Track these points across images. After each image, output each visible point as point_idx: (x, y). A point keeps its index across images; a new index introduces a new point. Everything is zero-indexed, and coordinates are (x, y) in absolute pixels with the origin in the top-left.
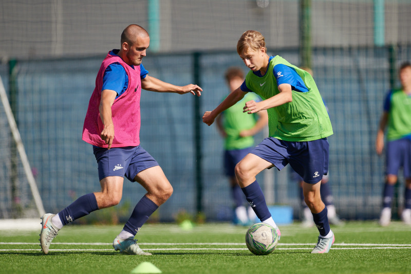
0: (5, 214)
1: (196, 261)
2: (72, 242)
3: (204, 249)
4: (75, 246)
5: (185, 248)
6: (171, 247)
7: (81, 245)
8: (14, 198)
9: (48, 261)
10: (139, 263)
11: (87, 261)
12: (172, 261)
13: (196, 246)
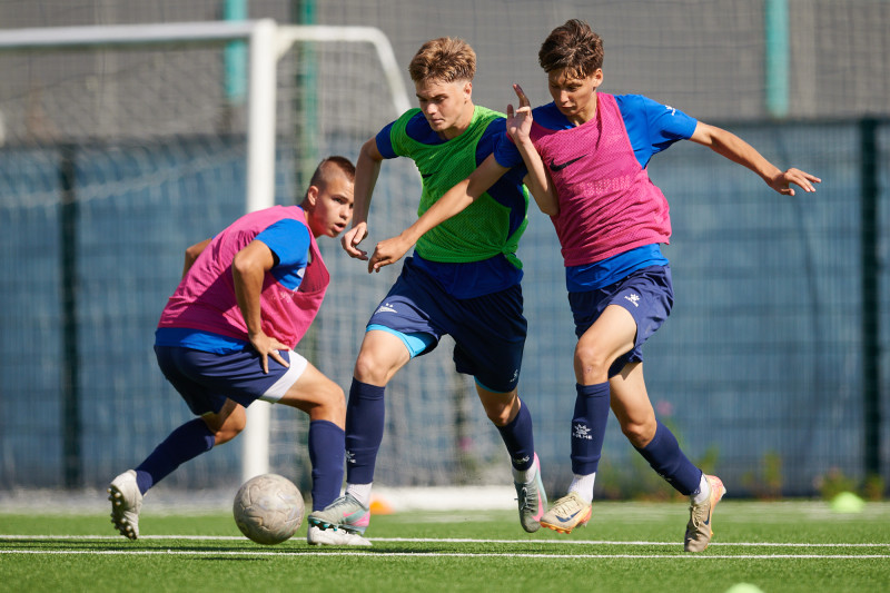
0: (441, 475)
1: (858, 585)
2: (585, 539)
3: (875, 556)
4: (591, 546)
5: (834, 554)
6: (804, 550)
7: (604, 546)
8: (460, 441)
9: (526, 582)
10: (729, 587)
11: (614, 580)
12: (803, 582)
13: (861, 551)
